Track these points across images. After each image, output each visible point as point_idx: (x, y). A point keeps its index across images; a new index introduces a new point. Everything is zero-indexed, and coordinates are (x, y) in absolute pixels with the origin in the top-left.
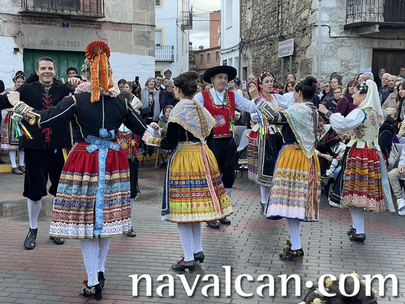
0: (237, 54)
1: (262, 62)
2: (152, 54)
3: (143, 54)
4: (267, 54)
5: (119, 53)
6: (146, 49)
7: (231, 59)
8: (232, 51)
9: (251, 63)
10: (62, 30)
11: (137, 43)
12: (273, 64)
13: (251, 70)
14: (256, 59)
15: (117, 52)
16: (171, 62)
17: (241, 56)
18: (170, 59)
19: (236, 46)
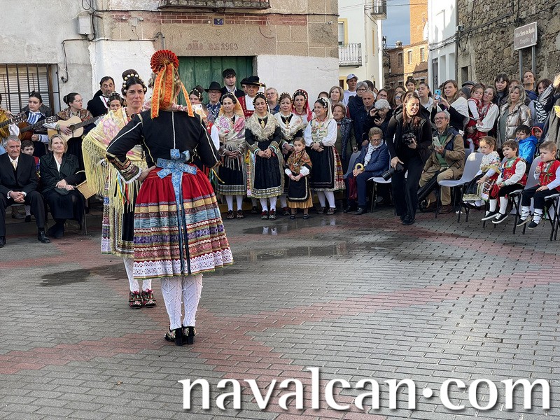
0: (452, 48)
1: (489, 58)
2: (334, 54)
3: (322, 55)
4: (497, 46)
5: (289, 56)
6: (327, 49)
7: (444, 57)
8: (446, 45)
9: (473, 60)
10: (215, 28)
11: (314, 40)
12: (507, 60)
13: (474, 71)
14: (480, 54)
15: (288, 54)
16: (358, 66)
17: (459, 51)
18: (356, 62)
19: (451, 38)
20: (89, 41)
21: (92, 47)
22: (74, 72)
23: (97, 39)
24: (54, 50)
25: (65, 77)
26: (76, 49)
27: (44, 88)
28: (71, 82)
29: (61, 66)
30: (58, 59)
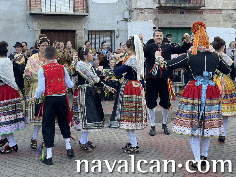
2: (234, 27)
3: (228, 27)
5: (212, 27)
6: (230, 24)
10: (180, 15)
11: (225, 21)
20: (128, 21)
21: (129, 24)
22: (121, 34)
23: (131, 20)
24: (114, 25)
25: (117, 36)
26: (122, 24)
27: (109, 40)
28: (119, 38)
29: (116, 32)
30: (115, 28)
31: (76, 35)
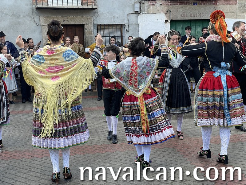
3: (244, 18)
10: (193, 7)
11: (240, 11)
20: (139, 14)
23: (142, 13)
24: (124, 18)
26: (133, 17)
27: (119, 34)
28: (130, 32)
30: (125, 22)
31: (84, 30)
